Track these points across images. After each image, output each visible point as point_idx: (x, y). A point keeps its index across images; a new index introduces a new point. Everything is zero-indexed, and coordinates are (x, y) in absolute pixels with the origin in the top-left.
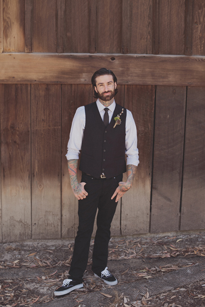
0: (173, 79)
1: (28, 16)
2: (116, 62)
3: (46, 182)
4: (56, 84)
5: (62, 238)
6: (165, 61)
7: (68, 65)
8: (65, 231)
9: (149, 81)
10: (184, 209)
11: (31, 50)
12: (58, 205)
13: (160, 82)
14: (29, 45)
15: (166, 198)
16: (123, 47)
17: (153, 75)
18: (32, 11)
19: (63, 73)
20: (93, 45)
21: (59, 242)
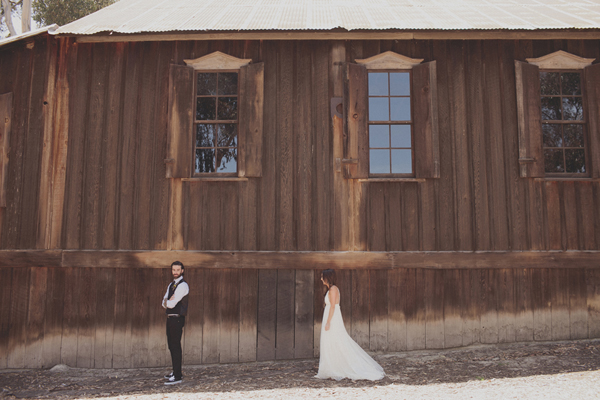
0: (268, 265)
1: (186, 229)
2: (235, 255)
3: (194, 328)
4: (201, 268)
5: (202, 364)
6: (263, 254)
7: (208, 257)
8: (204, 359)
9: (254, 266)
10: (278, 345)
11: (187, 249)
12: (200, 342)
13: (261, 267)
14: (186, 246)
15: (267, 338)
16: (239, 247)
17: (256, 263)
18: (189, 227)
19: (205, 262)
20: (222, 246)
21: (200, 367)
